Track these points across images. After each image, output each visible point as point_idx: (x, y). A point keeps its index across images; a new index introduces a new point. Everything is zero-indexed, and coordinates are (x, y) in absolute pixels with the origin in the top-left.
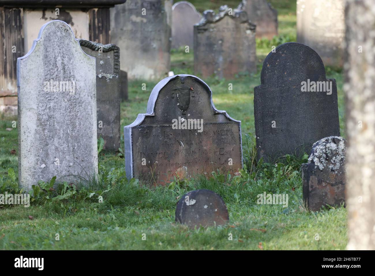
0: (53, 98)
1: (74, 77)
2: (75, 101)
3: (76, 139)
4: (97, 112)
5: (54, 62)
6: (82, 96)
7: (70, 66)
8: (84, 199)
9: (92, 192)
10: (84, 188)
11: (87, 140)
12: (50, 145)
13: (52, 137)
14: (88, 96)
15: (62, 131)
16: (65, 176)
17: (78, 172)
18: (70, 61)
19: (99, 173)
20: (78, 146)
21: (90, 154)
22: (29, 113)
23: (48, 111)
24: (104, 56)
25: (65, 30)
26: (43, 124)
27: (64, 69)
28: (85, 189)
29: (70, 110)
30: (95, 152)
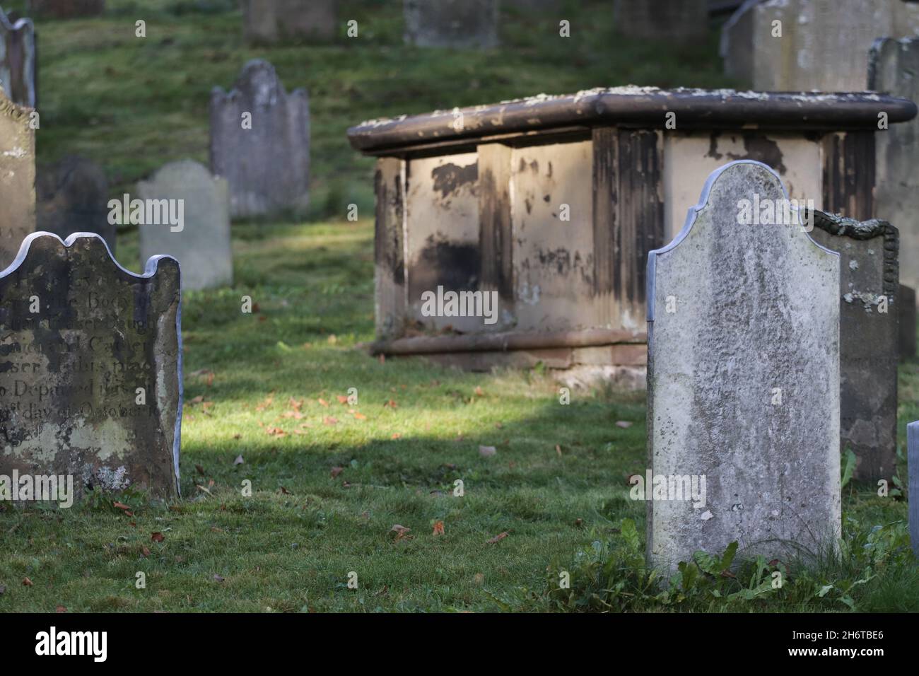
0: (733, 351)
1: (786, 300)
2: (786, 357)
3: (788, 451)
4: (841, 385)
5: (738, 262)
6: (804, 345)
7: (777, 273)
8: (807, 599)
9: (826, 584)
10: (805, 573)
11: (814, 454)
12: (723, 465)
13: (730, 446)
14: (820, 346)
15: (753, 430)
16: (760, 542)
17: (792, 534)
18: (777, 259)
19: (844, 537)
20: (793, 469)
21: (822, 490)
22: (674, 386)
23: (720, 381)
24: (859, 249)
25: (767, 183)
26: (708, 412)
27: (761, 279)
28: (809, 575)
29: (773, 379)
30: (835, 486)
